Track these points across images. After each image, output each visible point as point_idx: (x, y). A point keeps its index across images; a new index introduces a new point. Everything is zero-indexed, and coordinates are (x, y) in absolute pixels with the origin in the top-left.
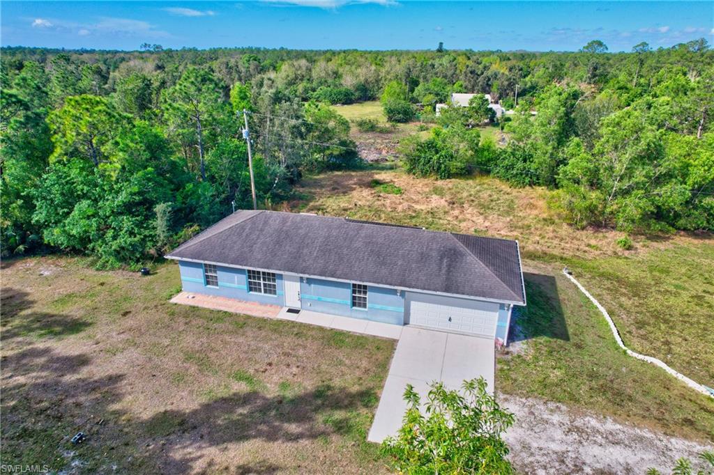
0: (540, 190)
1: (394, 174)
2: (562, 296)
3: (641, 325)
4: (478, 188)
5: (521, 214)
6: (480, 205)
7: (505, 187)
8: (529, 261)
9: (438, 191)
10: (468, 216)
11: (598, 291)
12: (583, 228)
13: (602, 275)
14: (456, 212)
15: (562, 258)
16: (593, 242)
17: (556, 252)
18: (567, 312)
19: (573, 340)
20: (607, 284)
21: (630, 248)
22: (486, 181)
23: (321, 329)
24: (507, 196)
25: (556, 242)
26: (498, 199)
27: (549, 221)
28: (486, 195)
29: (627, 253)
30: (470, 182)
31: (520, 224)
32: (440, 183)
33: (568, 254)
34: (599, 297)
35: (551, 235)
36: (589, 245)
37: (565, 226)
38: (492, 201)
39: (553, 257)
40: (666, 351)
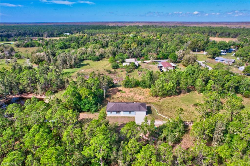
0: (148, 89)
1: (122, 87)
2: (151, 109)
3: (160, 111)
4: (137, 90)
5: (145, 95)
6: (139, 94)
7: (142, 89)
8: (147, 104)
9: (131, 91)
10: (137, 97)
11: (156, 107)
12: (154, 97)
13: (156, 105)
14: (135, 96)
15: (151, 103)
16: (156, 99)
17: (151, 102)
18: (152, 111)
19: (153, 114)
20: (157, 106)
21: (160, 100)
22: (138, 88)
23: (127, 117)
24: (142, 91)
25: (150, 100)
26: (141, 92)
27: (149, 96)
28: (139, 92)
29: (160, 101)
30: (136, 88)
31: (145, 97)
32: (131, 89)
33: (152, 102)
34: (156, 108)
35: (150, 99)
36: (155, 100)
37: (152, 97)
38: (140, 93)
39: (150, 103)
40: (162, 114)
